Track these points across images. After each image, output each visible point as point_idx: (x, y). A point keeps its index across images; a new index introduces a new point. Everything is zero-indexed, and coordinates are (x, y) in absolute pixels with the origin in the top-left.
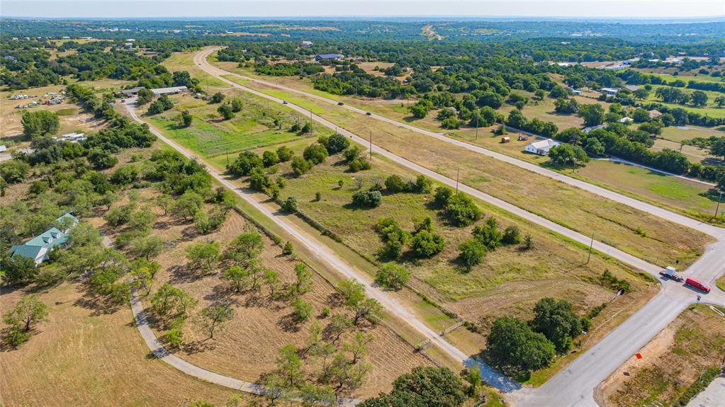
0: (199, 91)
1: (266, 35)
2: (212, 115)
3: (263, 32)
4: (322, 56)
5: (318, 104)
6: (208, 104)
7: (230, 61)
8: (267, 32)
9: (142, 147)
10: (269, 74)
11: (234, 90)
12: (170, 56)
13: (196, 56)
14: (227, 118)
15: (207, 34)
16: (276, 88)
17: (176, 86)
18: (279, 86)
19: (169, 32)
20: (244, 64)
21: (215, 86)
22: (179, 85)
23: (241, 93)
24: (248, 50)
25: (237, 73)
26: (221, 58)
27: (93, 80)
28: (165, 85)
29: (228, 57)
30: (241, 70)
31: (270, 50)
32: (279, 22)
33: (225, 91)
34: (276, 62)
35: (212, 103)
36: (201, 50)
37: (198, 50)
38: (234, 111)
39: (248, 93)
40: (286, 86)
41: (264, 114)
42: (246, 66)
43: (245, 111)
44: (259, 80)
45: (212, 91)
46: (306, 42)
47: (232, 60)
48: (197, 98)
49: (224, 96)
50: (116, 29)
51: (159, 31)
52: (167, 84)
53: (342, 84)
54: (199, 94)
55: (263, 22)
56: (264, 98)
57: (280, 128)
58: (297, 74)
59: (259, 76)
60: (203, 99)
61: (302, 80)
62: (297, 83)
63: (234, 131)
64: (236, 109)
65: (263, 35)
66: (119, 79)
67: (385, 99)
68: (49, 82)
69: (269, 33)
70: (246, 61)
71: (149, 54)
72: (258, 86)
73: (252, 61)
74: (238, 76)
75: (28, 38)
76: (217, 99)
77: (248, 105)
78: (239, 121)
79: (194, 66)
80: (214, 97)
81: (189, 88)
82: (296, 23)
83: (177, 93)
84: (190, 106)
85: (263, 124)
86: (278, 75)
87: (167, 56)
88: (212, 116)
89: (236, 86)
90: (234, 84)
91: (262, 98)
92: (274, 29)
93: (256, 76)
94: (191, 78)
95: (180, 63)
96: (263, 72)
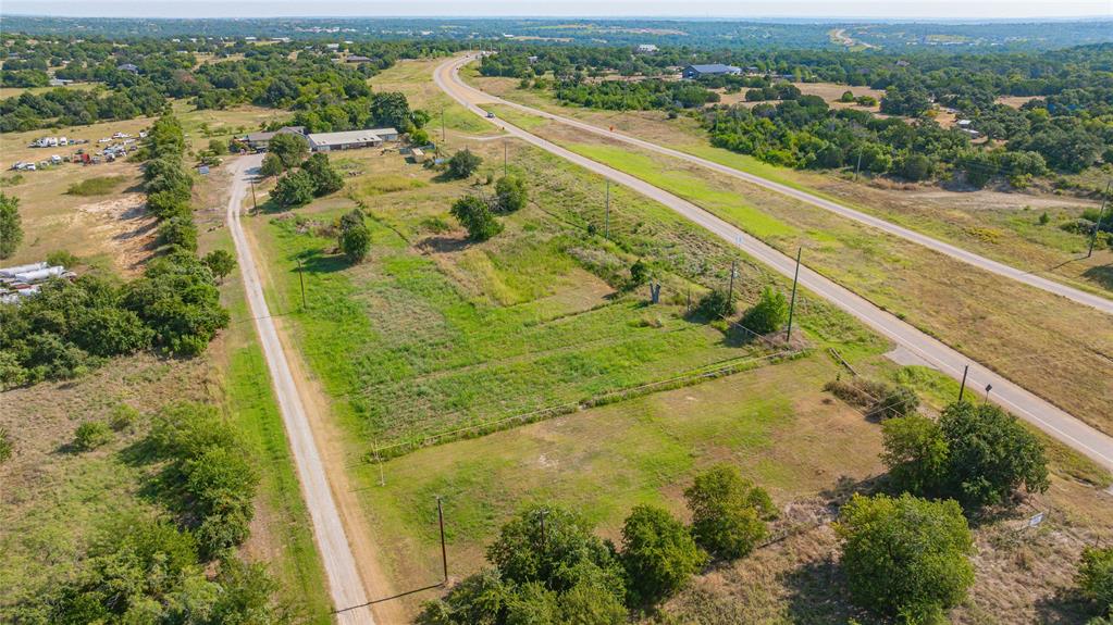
0: (421, 142)
1: (567, 40)
2: (437, 224)
3: (562, 36)
4: (698, 68)
5: (748, 197)
6: (437, 180)
7: (504, 75)
8: (567, 36)
9: (165, 357)
10: (588, 104)
11: (506, 143)
12: (393, 65)
13: (440, 67)
14: (478, 237)
15: (472, 37)
16: (612, 141)
17: (375, 127)
18: (617, 135)
19: (414, 35)
20: (532, 83)
21: (464, 129)
22: (381, 124)
23: (524, 150)
24: (541, 57)
25: (514, 99)
26: (487, 70)
27: (222, 107)
28: (350, 126)
29: (501, 66)
30: (524, 94)
31: (584, 57)
32: (586, 22)
33: (485, 143)
34: (599, 80)
35: (446, 178)
36: (453, 56)
37: (447, 56)
38: (498, 211)
39: (543, 152)
40: (634, 135)
41: (591, 230)
42: (537, 86)
43: (532, 211)
44: (567, 118)
45: (452, 144)
46: (645, 46)
47: (509, 73)
48: (412, 160)
49: (478, 161)
50: (336, 30)
51: (399, 33)
52: (355, 123)
53: (792, 136)
54: (418, 152)
55: (562, 22)
56: (587, 172)
57: (655, 300)
58: (658, 104)
59: (564, 109)
60: (428, 165)
61: (675, 121)
62: (662, 128)
63: (495, 298)
64: (508, 205)
65: (562, 40)
66: (273, 107)
67: (946, 187)
68: (138, 110)
69: (572, 36)
70: (535, 76)
71: (354, 61)
72: (564, 133)
73: (549, 76)
74: (520, 106)
75: (194, 40)
76: (459, 168)
77: (542, 189)
78: (512, 251)
79: (429, 85)
80: (453, 163)
81: (401, 131)
82: (613, 23)
83: (370, 144)
84: (387, 185)
85: (590, 268)
86: (611, 108)
87: (387, 65)
88: (435, 225)
89: (513, 131)
90: (508, 127)
91: (580, 169)
92: (579, 32)
93: (558, 108)
94: (412, 108)
95: (407, 79)
96: (572, 101)
